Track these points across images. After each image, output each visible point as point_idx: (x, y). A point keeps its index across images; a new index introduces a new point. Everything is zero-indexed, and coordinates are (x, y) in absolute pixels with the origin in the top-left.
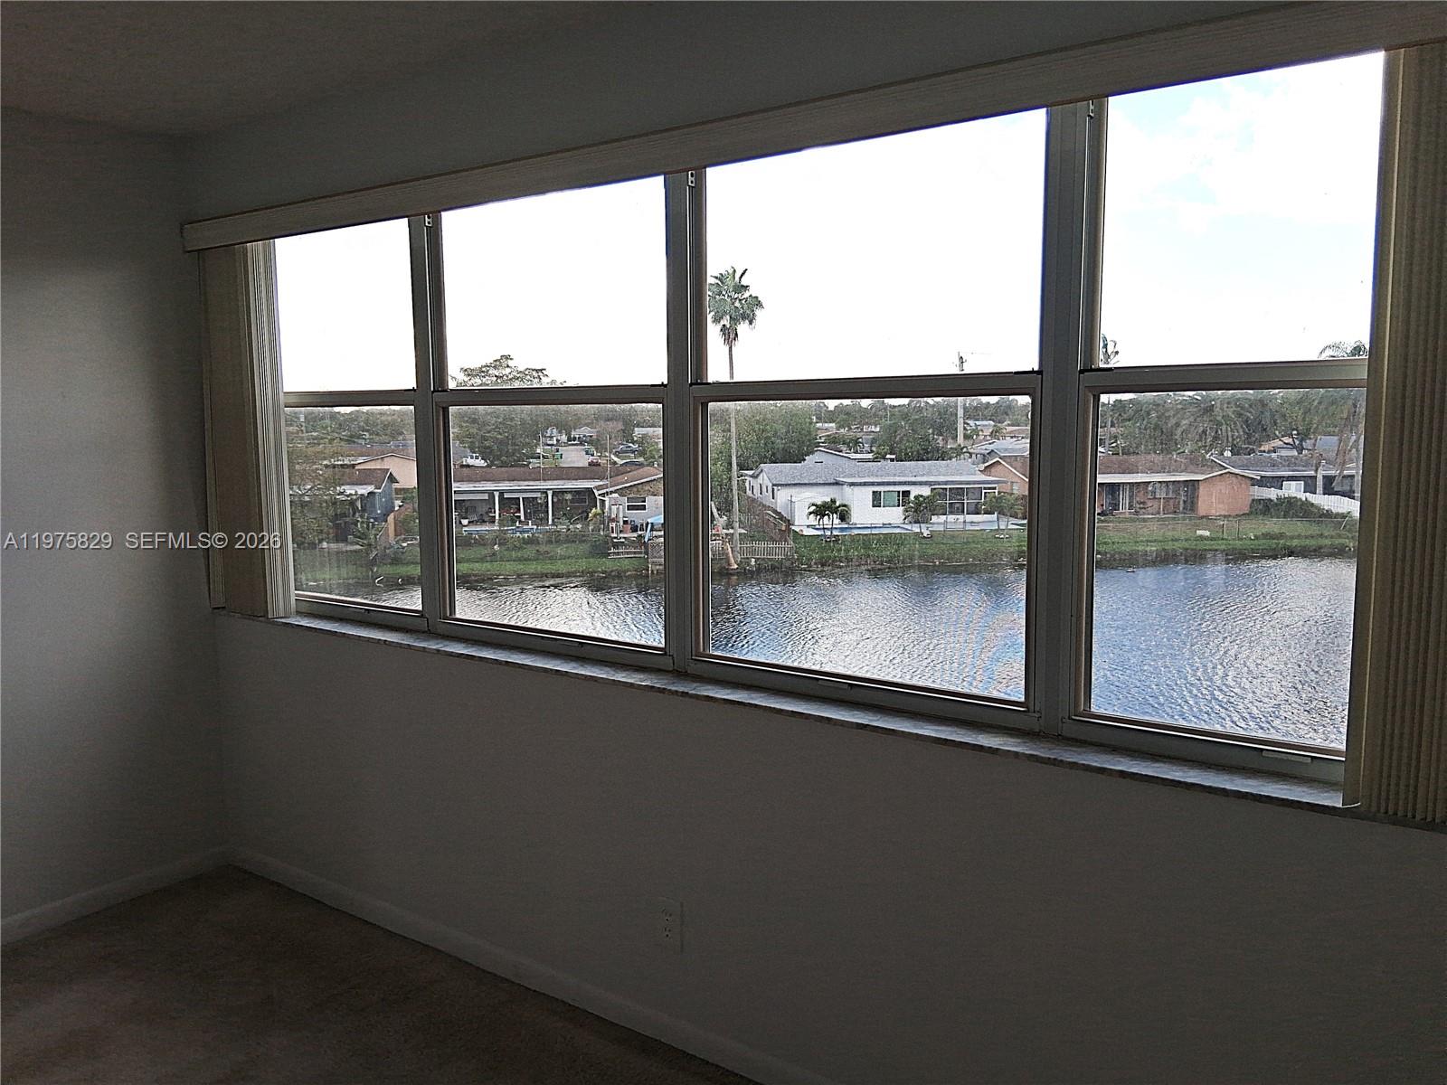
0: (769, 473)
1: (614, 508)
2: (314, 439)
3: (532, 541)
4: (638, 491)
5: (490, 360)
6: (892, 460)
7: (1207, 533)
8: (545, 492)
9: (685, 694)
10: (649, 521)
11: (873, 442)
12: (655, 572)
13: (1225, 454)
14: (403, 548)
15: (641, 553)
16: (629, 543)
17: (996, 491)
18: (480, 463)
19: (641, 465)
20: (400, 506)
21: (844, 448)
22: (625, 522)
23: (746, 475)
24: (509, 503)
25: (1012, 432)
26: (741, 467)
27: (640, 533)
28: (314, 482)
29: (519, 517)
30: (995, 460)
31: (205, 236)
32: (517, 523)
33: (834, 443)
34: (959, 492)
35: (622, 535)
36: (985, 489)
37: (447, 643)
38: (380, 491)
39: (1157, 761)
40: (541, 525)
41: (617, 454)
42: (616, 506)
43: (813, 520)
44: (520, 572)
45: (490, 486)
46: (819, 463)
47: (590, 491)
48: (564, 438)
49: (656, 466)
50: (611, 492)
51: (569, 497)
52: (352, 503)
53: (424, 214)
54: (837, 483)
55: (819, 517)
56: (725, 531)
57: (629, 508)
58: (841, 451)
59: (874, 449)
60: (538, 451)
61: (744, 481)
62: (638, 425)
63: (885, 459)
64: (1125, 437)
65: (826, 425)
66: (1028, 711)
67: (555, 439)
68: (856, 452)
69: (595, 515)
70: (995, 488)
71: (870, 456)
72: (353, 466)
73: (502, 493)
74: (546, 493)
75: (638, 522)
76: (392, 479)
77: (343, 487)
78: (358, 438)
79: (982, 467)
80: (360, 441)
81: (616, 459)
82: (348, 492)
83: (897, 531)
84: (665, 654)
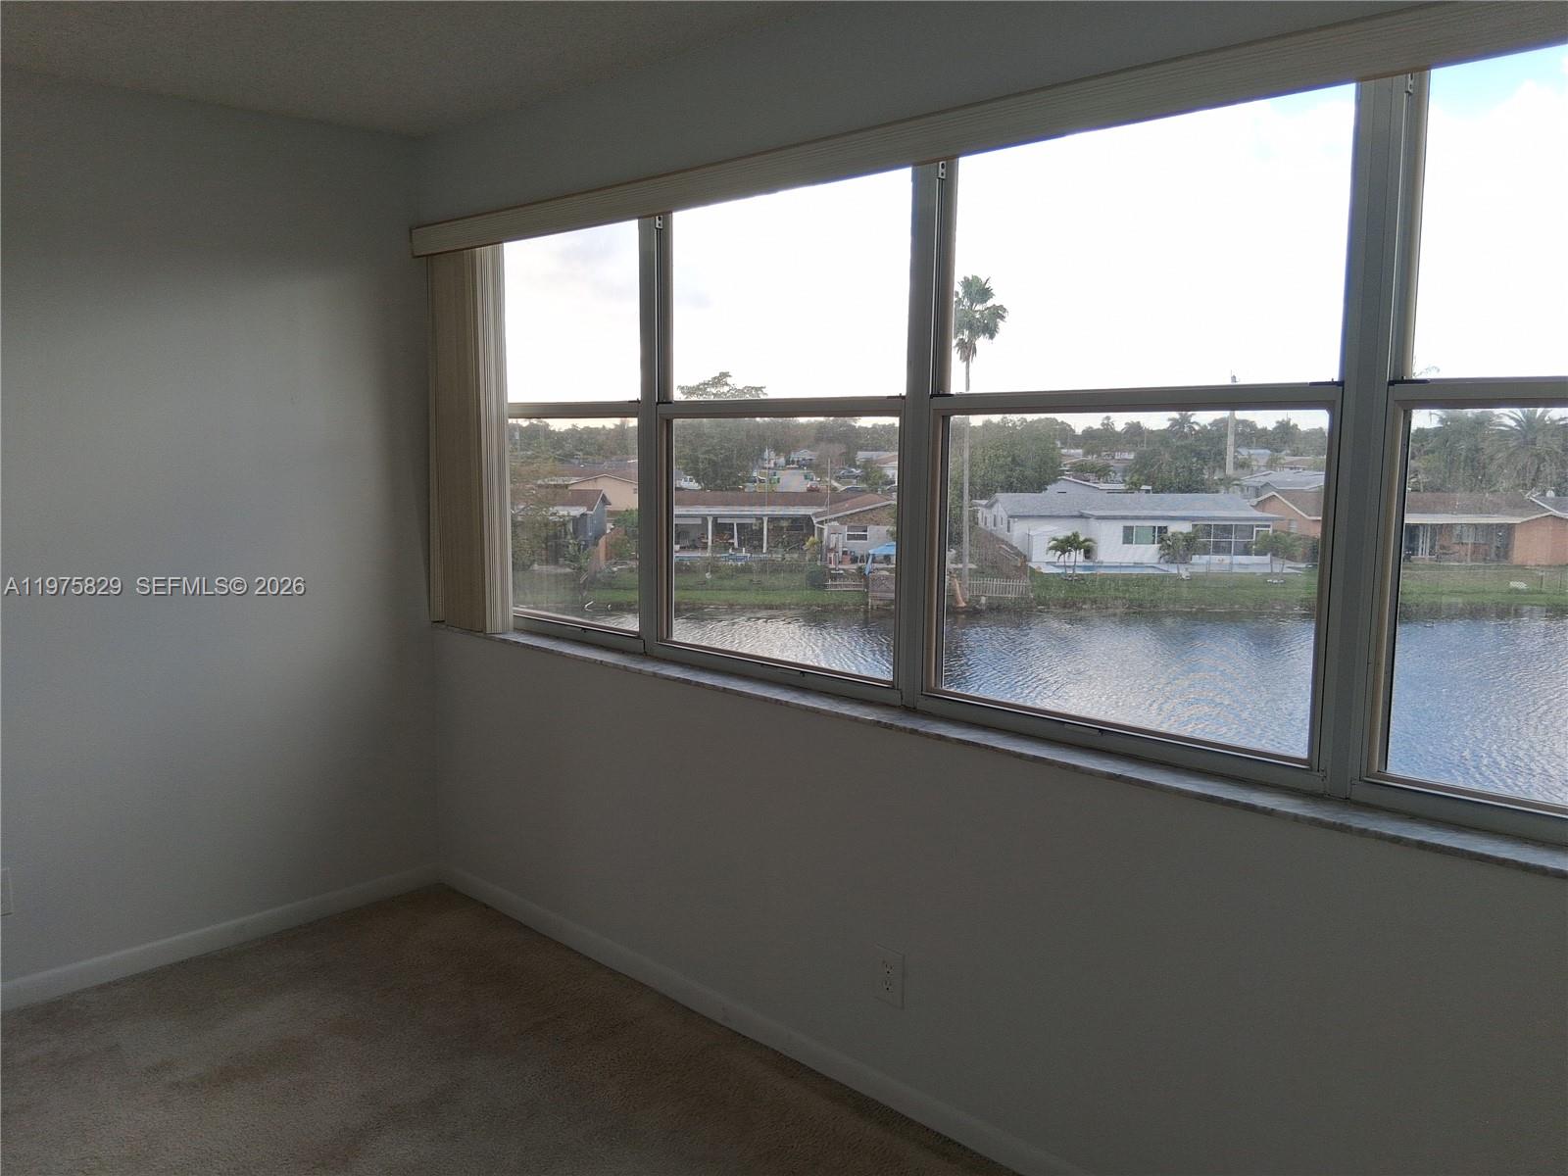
0: (1005, 503)
1: (833, 537)
2: (528, 458)
3: (746, 570)
4: (859, 520)
5: (708, 377)
6: (1148, 491)
7: (1522, 586)
8: (760, 518)
9: (914, 732)
10: (871, 552)
11: (1125, 471)
12: (875, 607)
13: (1548, 495)
14: (614, 572)
15: (860, 586)
16: (847, 575)
17: (1271, 530)
18: (694, 485)
19: (863, 491)
20: (611, 529)
21: (1092, 477)
22: (844, 553)
23: (980, 505)
24: (722, 529)
25: (1292, 463)
26: (973, 496)
27: (860, 564)
28: (527, 502)
29: (733, 543)
30: (1271, 494)
31: (433, 240)
32: (730, 551)
33: (1081, 470)
34: (1226, 530)
35: (840, 567)
36: (1258, 526)
37: (664, 666)
38: (591, 512)
39: (1464, 832)
40: (755, 553)
41: (838, 479)
42: (834, 535)
43: (1053, 556)
44: (731, 602)
45: (703, 510)
46: (1062, 493)
47: (808, 519)
48: (782, 461)
49: (879, 493)
50: (831, 520)
51: (785, 524)
52: (564, 524)
53: (655, 216)
54: (1081, 516)
55: (1059, 553)
56: (954, 566)
57: (850, 537)
58: (1088, 481)
59: (1127, 479)
60: (755, 474)
61: (976, 511)
62: (861, 448)
63: (1139, 490)
64: (1427, 471)
65: (1072, 451)
66: (1312, 770)
67: (772, 462)
68: (1106, 482)
69: (813, 544)
70: (1269, 526)
71: (1122, 487)
72: (567, 486)
73: (715, 518)
74: (762, 519)
75: (859, 553)
76: (605, 501)
77: (556, 508)
78: (573, 458)
79: (1255, 501)
80: (573, 461)
81: (836, 484)
82: (561, 513)
83: (1150, 571)
84: (893, 688)
